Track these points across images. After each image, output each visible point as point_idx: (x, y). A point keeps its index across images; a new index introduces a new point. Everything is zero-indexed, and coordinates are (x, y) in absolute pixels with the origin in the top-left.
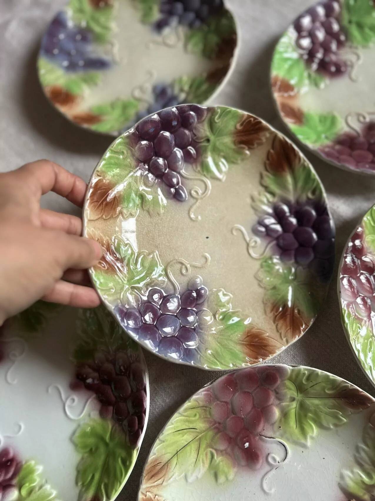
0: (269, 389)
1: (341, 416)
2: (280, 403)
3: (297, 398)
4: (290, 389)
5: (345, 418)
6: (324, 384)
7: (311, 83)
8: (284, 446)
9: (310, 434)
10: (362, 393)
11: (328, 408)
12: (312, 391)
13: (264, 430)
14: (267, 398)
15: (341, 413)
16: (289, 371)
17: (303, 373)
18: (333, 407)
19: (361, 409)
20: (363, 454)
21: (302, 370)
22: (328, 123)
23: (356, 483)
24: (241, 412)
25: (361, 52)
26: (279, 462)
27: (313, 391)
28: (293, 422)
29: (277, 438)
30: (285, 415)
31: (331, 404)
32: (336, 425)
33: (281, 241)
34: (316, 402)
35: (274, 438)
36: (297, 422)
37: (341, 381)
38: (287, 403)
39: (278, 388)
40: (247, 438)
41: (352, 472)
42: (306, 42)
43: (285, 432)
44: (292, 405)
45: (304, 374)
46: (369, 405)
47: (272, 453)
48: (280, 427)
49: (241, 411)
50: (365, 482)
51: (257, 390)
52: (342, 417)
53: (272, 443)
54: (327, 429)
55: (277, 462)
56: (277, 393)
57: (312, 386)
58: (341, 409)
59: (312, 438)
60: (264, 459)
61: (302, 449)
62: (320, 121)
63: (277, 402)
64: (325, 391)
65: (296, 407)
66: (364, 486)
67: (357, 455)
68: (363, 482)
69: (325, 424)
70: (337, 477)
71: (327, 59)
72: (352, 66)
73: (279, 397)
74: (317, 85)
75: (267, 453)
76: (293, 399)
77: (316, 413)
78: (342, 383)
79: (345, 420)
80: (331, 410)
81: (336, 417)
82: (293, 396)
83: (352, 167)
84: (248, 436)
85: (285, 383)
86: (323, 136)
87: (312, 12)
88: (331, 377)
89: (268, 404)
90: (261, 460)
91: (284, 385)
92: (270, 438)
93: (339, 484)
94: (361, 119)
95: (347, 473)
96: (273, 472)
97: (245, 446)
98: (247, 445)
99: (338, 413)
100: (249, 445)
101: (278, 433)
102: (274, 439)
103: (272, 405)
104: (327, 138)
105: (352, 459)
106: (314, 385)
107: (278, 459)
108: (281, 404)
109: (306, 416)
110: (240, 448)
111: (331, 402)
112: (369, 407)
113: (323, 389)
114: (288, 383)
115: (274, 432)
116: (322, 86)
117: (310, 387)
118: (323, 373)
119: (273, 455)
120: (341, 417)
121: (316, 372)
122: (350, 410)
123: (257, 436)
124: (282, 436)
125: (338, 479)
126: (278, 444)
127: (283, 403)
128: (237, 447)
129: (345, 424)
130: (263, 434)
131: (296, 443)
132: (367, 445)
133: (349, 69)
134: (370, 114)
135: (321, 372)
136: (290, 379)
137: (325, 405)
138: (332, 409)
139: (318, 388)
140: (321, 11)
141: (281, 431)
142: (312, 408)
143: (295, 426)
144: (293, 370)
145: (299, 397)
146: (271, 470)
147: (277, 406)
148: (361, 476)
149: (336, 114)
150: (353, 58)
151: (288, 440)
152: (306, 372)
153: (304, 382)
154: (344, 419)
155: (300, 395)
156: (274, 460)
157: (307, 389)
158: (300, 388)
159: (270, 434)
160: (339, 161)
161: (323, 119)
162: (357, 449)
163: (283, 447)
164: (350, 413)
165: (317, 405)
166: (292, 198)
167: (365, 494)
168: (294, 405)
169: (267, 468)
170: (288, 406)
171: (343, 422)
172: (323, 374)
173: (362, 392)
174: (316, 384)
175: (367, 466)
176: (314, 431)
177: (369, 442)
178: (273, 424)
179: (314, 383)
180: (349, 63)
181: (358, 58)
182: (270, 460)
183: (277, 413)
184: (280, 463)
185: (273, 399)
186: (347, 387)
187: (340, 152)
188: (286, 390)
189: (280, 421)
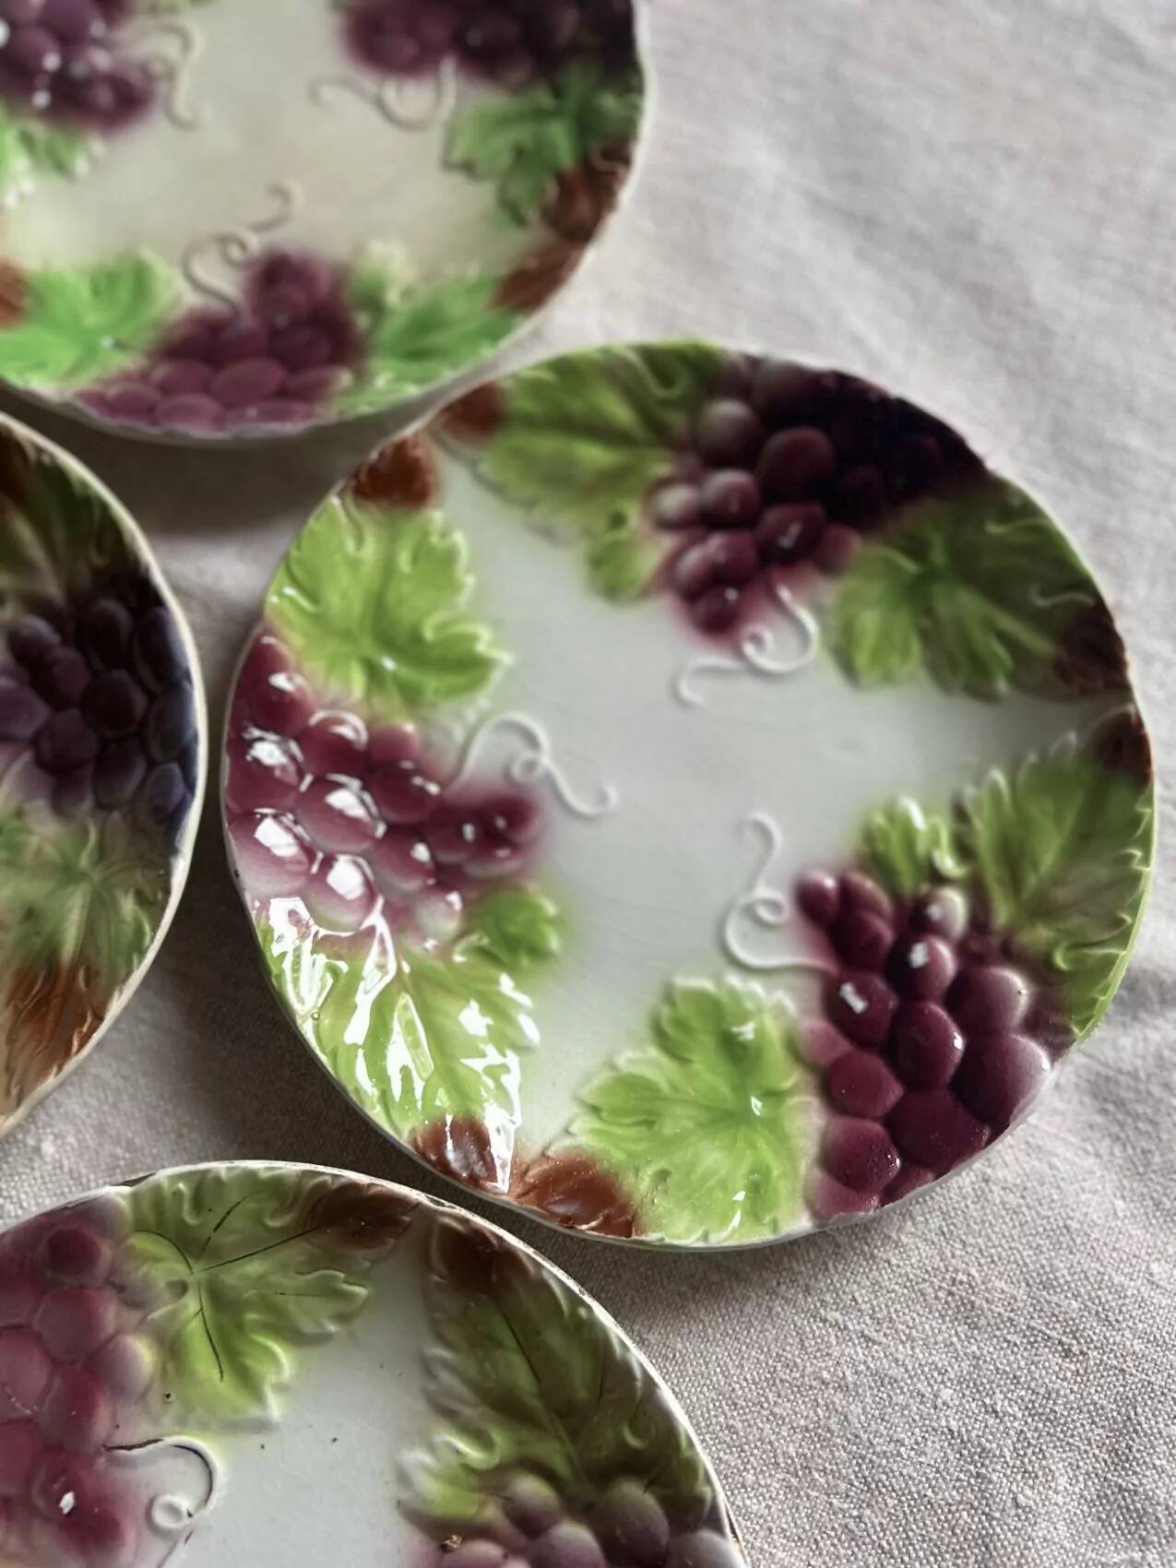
0: (82, 1287)
1: (346, 1282)
2: (144, 1318)
3: (190, 1280)
4: (156, 1259)
5: (359, 1285)
6: (251, 1205)
7: (37, 164)
8: (196, 1452)
9: (270, 1378)
10: (373, 1190)
11: (298, 1273)
12: (226, 1239)
13: (118, 1426)
14: (86, 1320)
15: (342, 1275)
16: (124, 1204)
17: (174, 1193)
18: (313, 1264)
19: (392, 1241)
20: (447, 1378)
21: (166, 1184)
22: (124, 293)
23: (452, 1481)
24: (13, 1400)
25: (191, 21)
26: (190, 1515)
27: (229, 1239)
28: (203, 1362)
29: (169, 1435)
30: (172, 1348)
31: (302, 1258)
32: (342, 1318)
33: (46, 745)
34: (254, 1267)
35: (156, 1441)
36: (222, 1358)
37: (297, 1176)
38: (170, 1307)
39: (113, 1271)
40: (63, 1479)
41: (432, 1448)
43: (188, 1407)
44: (186, 1307)
45: (178, 1194)
46: (407, 1219)
47: (165, 1493)
48: (168, 1396)
49: (10, 1397)
50: (475, 1465)
51: (41, 1310)
52: (351, 1284)
53: (152, 1459)
54: (322, 1339)
55: (185, 1514)
56: (121, 1289)
57: (219, 1226)
58: (334, 1261)
59: (281, 1388)
60: (142, 1522)
61: (258, 1439)
62: (96, 292)
63: (135, 1316)
64: (266, 1228)
65: (202, 1309)
66: (473, 1481)
67: (432, 1387)
68: (468, 1469)
69: (308, 1327)
70: (387, 1483)
71: (79, 69)
72: (170, 76)
73: (135, 1299)
74: (62, 167)
75: (145, 1501)
76: (181, 1288)
77: (268, 1306)
78: (304, 1181)
79: (361, 1291)
80: (309, 1277)
81: (330, 1292)
82: (175, 1278)
83: (199, 431)
84: (63, 1472)
85: (132, 1248)
86: (106, 342)
88: (265, 1175)
89: (103, 1337)
90: (130, 1534)
91: (132, 1253)
92: (141, 1446)
93: (399, 1503)
94: (236, 253)
95: (417, 1457)
96: (182, 1553)
97: (61, 1510)
98: (68, 1501)
99: (334, 1277)
100: (77, 1498)
101: (167, 1420)
102: (159, 1444)
103: (118, 1332)
104: (120, 345)
105: (421, 1406)
106: (224, 1219)
107: (185, 1503)
108: (149, 1317)
109: (240, 1327)
110: (47, 1520)
111: (296, 1251)
112: (410, 1224)
113: (258, 1218)
114: (141, 1243)
115: (155, 1421)
116: (81, 165)
117: (216, 1229)
118: (232, 1169)
119: (168, 1498)
120: (346, 1287)
121: (210, 1176)
122: (362, 1257)
123: (100, 1454)
124: (182, 1424)
125: (392, 1491)
126: (175, 1456)
127: (152, 1311)
128: (37, 1524)
129: (366, 1302)
130: (118, 1442)
131: (234, 1426)
132: (448, 1345)
133: (162, 88)
134: (259, 227)
135: (229, 1169)
136: (141, 1227)
137: (284, 1267)
138: (309, 1273)
139: (237, 1222)
141: (175, 1408)
142: (250, 1294)
143: (215, 1374)
144: (135, 1198)
145: (196, 1273)
146: (170, 1553)
147: (140, 1328)
148: (458, 1452)
149: (148, 255)
150: (169, 48)
151: (204, 1427)
152: (181, 1186)
153: (190, 1220)
154: (357, 1289)
155: (197, 1267)
156: (173, 1511)
157: (210, 1238)
158: (188, 1245)
159: (143, 1430)
160: (154, 422)
161: (104, 282)
162: (427, 1368)
163: (194, 1457)
164: (367, 1264)
165: (262, 1277)
166: (52, 588)
167: (482, 1505)
168: (191, 1304)
169: (158, 1548)
170: (173, 1316)
171: (359, 1302)
172: (235, 1172)
173: (370, 1185)
174: (228, 1213)
175: (468, 1412)
176: (283, 1361)
177: (452, 1333)
178: (144, 1396)
179: (220, 1212)
180: (157, 68)
181: (186, 44)
182: (161, 1518)
183: (143, 1353)
184: (196, 1516)
185: (111, 1314)
186: (323, 1185)
187: (166, 388)
188: (145, 1268)
189: (164, 1372)
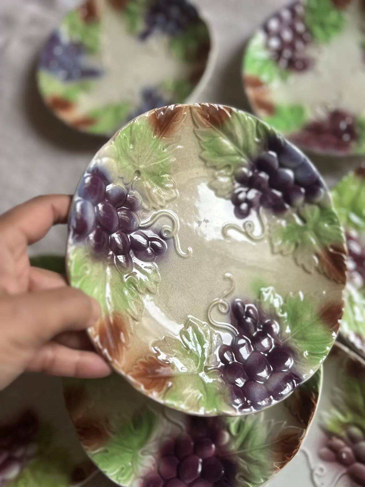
22: (296, 113)
42: (274, 43)
87: (278, 16)
140: (286, 15)
